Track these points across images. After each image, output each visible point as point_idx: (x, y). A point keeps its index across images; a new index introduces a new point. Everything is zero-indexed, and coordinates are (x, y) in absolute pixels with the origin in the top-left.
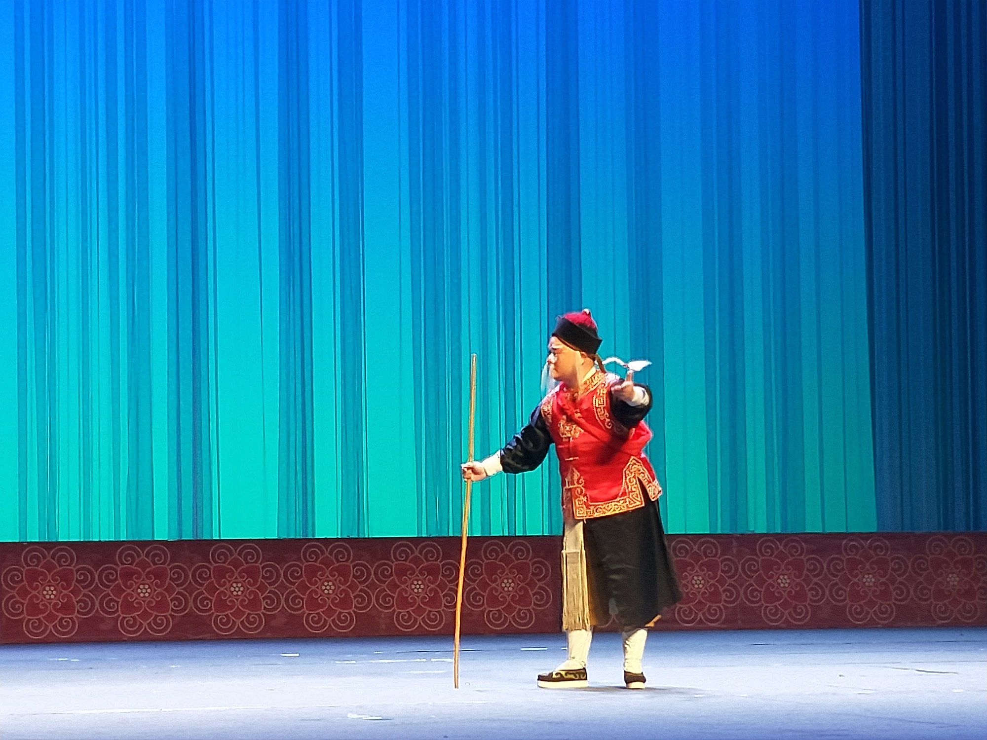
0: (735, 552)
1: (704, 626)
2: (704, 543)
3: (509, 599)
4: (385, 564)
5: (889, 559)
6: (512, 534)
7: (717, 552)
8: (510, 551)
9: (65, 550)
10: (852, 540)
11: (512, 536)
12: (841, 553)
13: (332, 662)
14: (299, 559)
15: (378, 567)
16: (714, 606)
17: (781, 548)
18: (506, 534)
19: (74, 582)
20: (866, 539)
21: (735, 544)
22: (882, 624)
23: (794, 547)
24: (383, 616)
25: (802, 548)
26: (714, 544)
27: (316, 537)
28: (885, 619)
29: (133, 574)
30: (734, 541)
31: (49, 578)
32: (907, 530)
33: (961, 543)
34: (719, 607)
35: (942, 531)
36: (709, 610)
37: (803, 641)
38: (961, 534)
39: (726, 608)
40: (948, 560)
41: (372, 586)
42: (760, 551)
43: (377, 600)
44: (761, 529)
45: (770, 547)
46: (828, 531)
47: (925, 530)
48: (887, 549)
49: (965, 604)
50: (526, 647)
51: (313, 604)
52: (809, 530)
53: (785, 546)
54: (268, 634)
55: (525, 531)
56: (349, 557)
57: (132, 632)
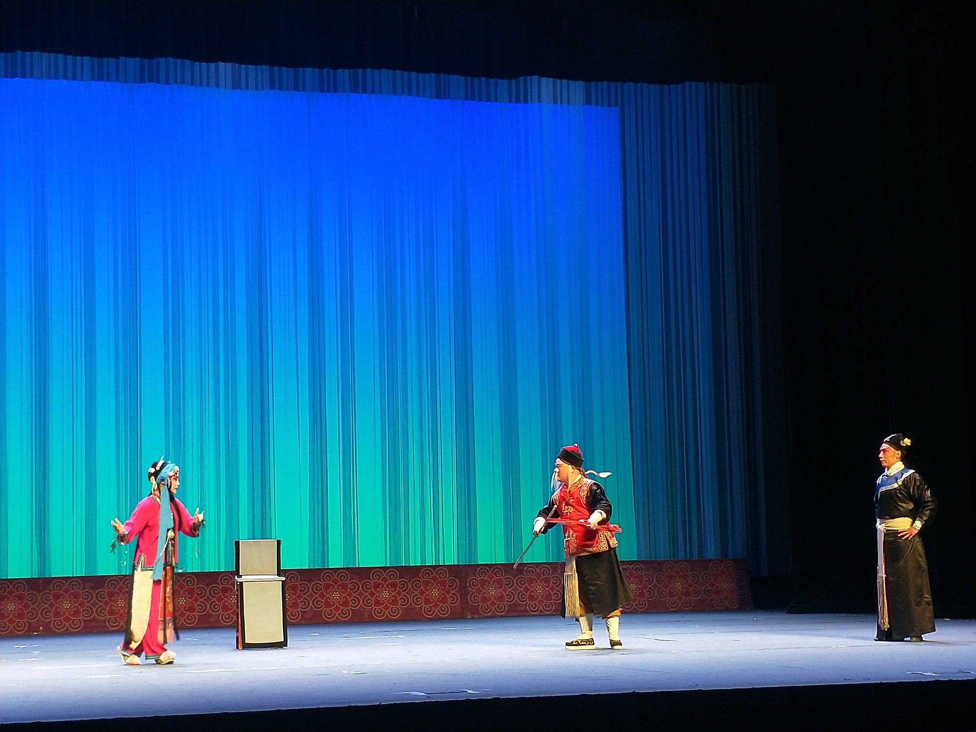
0: (559, 572)
1: (543, 613)
2: (543, 567)
3: (436, 600)
4: (367, 582)
5: (644, 575)
6: (437, 564)
7: (550, 573)
8: (436, 574)
9: (190, 577)
13: (337, 638)
14: (320, 580)
15: (364, 583)
18: (434, 564)
19: (195, 595)
20: (630, 565)
22: (641, 611)
24: (366, 610)
26: (548, 568)
27: (330, 567)
28: (641, 608)
29: (228, 590)
31: (182, 592)
32: (653, 559)
33: (682, 566)
35: (672, 559)
36: (545, 605)
38: (682, 561)
39: (555, 603)
40: (676, 575)
41: (360, 594)
43: (363, 601)
47: (662, 559)
48: (642, 570)
49: (685, 599)
50: (443, 627)
51: (328, 605)
54: (303, 622)
55: (444, 562)
56: (347, 578)
57: (227, 622)
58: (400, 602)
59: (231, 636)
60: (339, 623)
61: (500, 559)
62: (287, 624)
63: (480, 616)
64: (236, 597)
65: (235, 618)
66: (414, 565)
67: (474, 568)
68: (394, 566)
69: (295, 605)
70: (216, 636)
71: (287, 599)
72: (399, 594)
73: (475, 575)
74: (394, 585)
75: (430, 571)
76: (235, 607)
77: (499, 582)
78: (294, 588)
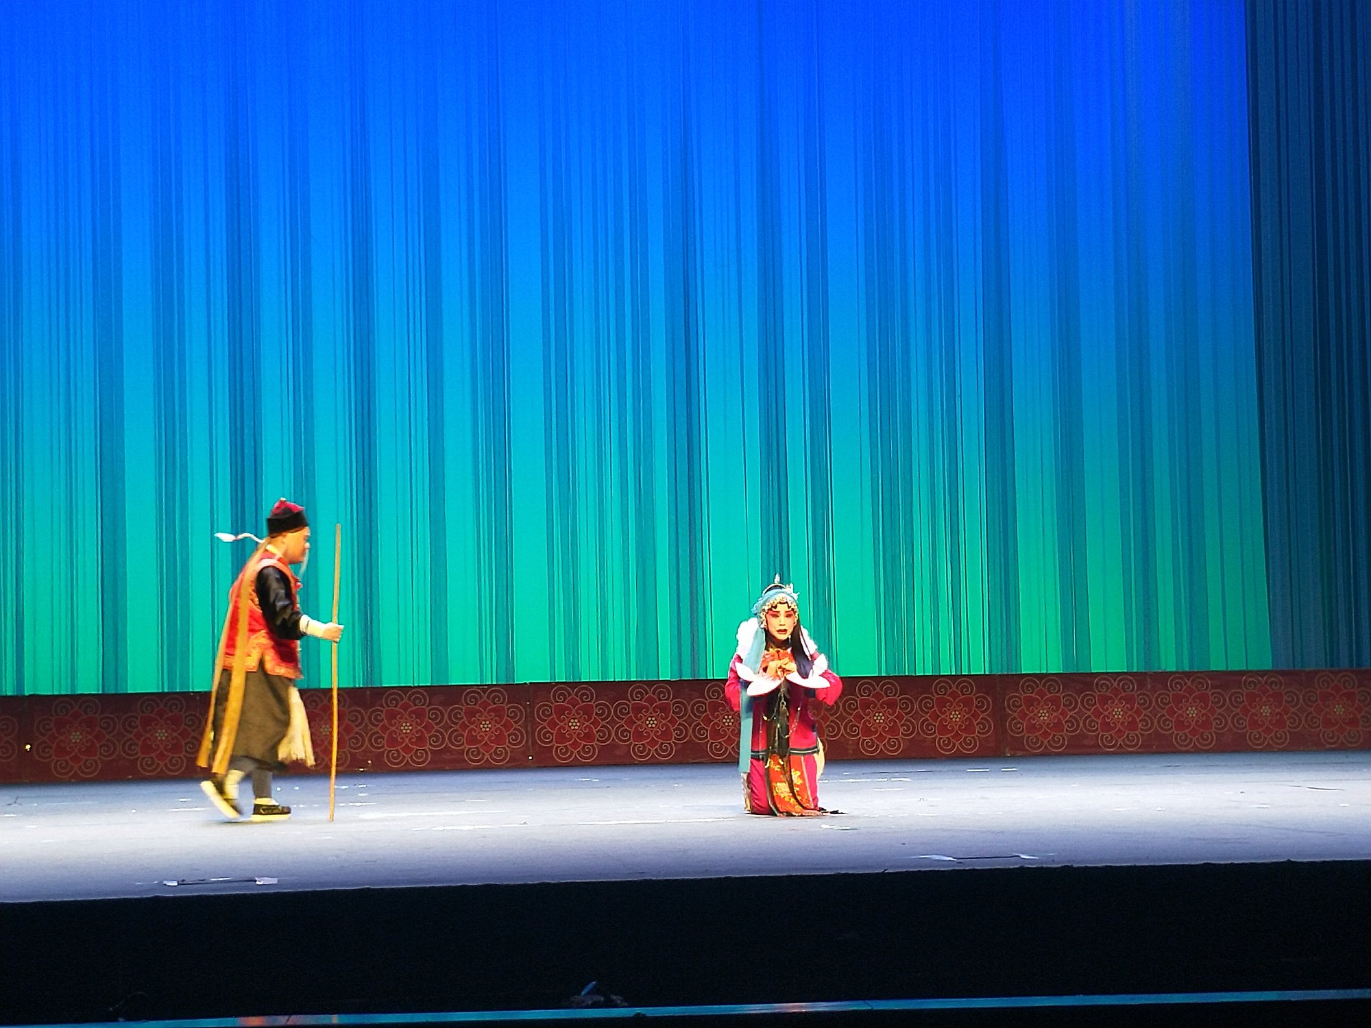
0: (1149, 687)
1: (1123, 750)
2: (1123, 679)
3: (956, 728)
5: (1283, 692)
7: (1133, 689)
8: (957, 688)
9: (586, 689)
10: (1251, 677)
11: (958, 675)
12: (1240, 688)
16: (1132, 734)
17: (1189, 683)
18: (954, 674)
19: (594, 715)
20: (1265, 675)
22: (1278, 749)
23: (1200, 683)
24: (850, 742)
25: (1207, 684)
26: (1131, 681)
28: (1279, 744)
30: (1148, 677)
31: (574, 712)
32: (1298, 668)
33: (1347, 678)
34: (1136, 734)
35: (1328, 669)
36: (1128, 736)
37: (1209, 763)
38: (1346, 671)
39: (1142, 735)
40: (1334, 693)
41: (842, 718)
42: (1171, 687)
43: (845, 729)
44: (1172, 668)
45: (1180, 684)
46: (1230, 669)
47: (1313, 668)
48: (1281, 684)
49: (1350, 730)
50: (969, 768)
52: (1213, 668)
53: (1193, 681)
55: (969, 670)
57: (641, 757)
58: (901, 730)
61: (1055, 666)
63: (1025, 752)
66: (922, 674)
67: (1015, 681)
68: (891, 675)
70: (625, 776)
72: (900, 717)
73: (1017, 691)
74: (892, 705)
75: (947, 683)
77: (1056, 701)
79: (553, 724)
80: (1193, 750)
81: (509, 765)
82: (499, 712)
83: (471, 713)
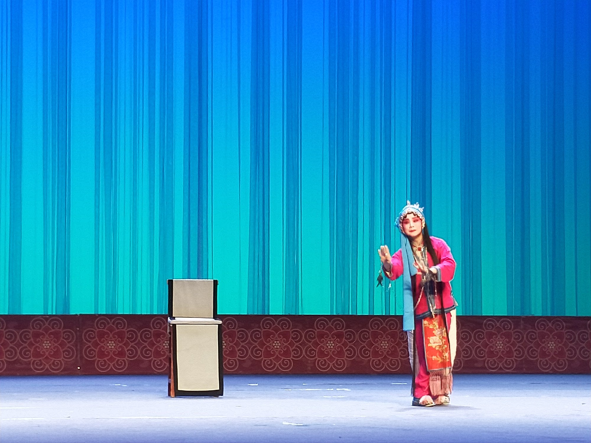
0: (522, 327)
1: (503, 371)
2: (504, 321)
3: (385, 353)
4: (310, 331)
6: (388, 314)
7: (511, 328)
8: (386, 324)
9: (120, 319)
12: (586, 328)
13: (277, 389)
14: (260, 327)
15: (307, 332)
16: (509, 359)
17: (550, 325)
18: (384, 314)
19: (126, 339)
21: (522, 322)
23: (558, 325)
24: (309, 362)
25: (563, 325)
26: (508, 322)
27: (271, 314)
29: (161, 334)
31: (111, 336)
34: (512, 360)
36: (506, 362)
37: (563, 382)
39: (516, 361)
41: (303, 344)
42: (538, 327)
43: (306, 352)
44: (539, 314)
45: (543, 324)
46: (579, 315)
50: (394, 382)
51: (268, 354)
52: (567, 315)
53: (553, 323)
54: (241, 372)
56: (289, 326)
57: (159, 369)
58: (346, 354)
59: (163, 383)
60: (278, 374)
62: (223, 374)
64: (168, 342)
65: (168, 364)
66: (361, 314)
68: (340, 314)
69: (232, 353)
70: (147, 383)
71: (224, 347)
72: (345, 345)
74: (339, 336)
75: (380, 321)
76: (167, 353)
78: (231, 335)
79: (96, 344)
80: (551, 372)
81: (63, 373)
82: (56, 335)
83: (36, 335)
